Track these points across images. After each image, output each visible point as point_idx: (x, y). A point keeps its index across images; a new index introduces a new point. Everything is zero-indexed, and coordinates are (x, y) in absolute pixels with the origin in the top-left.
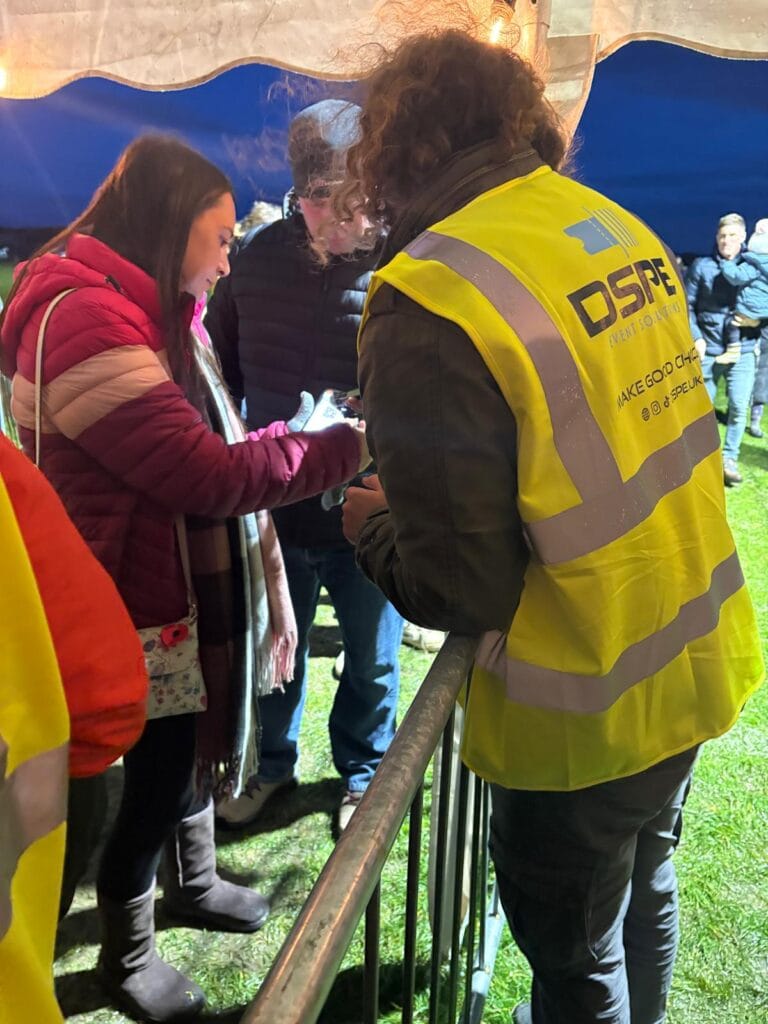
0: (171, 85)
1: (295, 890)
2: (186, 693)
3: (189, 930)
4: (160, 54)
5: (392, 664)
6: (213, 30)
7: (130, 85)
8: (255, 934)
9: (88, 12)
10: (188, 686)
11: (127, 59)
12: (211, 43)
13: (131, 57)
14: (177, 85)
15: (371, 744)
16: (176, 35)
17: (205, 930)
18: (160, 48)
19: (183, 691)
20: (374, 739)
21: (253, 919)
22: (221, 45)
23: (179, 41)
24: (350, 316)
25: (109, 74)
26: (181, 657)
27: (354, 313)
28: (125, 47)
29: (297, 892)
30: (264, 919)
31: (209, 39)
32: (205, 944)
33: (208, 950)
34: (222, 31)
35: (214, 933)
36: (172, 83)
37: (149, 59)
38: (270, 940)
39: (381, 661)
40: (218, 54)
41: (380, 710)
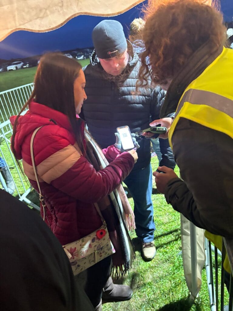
0: (49, 29)
1: (138, 281)
2: (108, 250)
3: (109, 303)
4: (42, 18)
5: (151, 203)
6: (60, 5)
7: (34, 32)
8: (130, 300)
9: (8, 6)
10: (108, 248)
11: (30, 21)
12: (61, 10)
13: (31, 21)
14: (52, 29)
15: (148, 228)
16: (46, 9)
17: (114, 302)
18: (41, 15)
19: (107, 250)
20: (149, 226)
21: (129, 296)
22: (65, 10)
23: (48, 12)
24: (124, 96)
25: (24, 29)
26: (105, 240)
27: (125, 95)
28: (27, 17)
29: (139, 282)
30: (132, 294)
31: (59, 9)
32: (116, 307)
33: (117, 309)
34: (64, 4)
35: (117, 303)
36: (50, 28)
37: (38, 20)
38: (136, 301)
39: (148, 204)
40: (64, 14)
41: (150, 217)
